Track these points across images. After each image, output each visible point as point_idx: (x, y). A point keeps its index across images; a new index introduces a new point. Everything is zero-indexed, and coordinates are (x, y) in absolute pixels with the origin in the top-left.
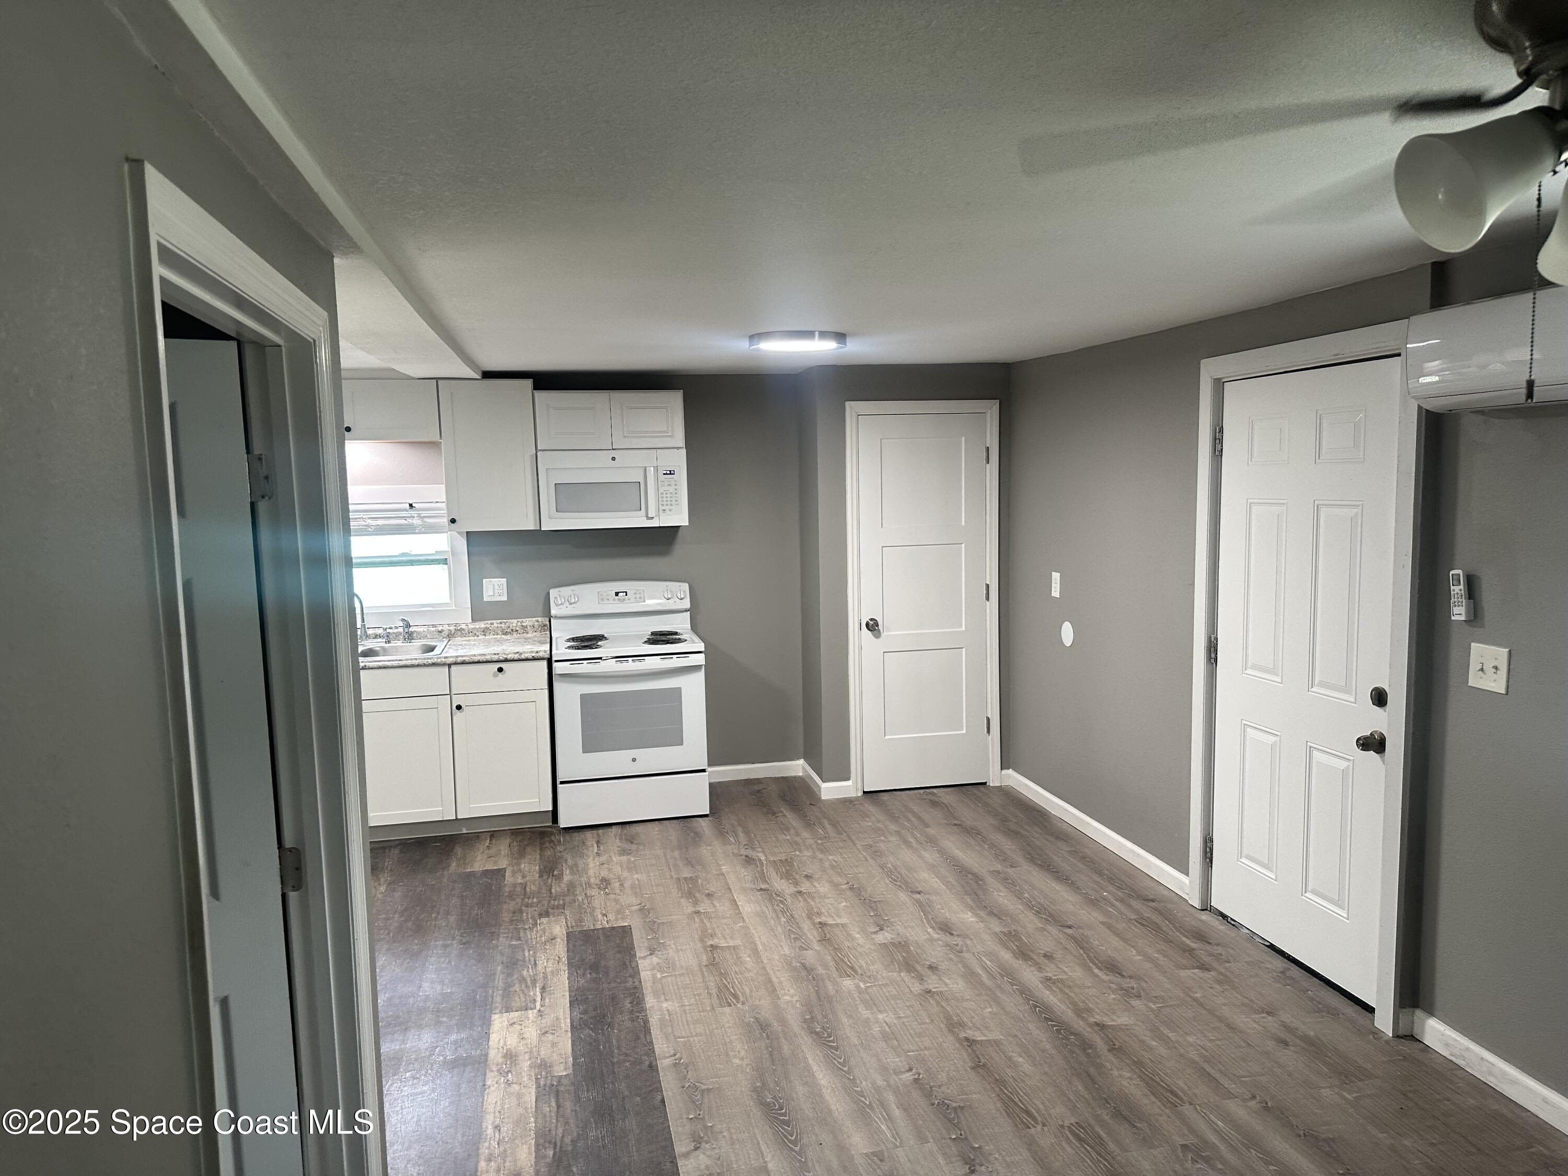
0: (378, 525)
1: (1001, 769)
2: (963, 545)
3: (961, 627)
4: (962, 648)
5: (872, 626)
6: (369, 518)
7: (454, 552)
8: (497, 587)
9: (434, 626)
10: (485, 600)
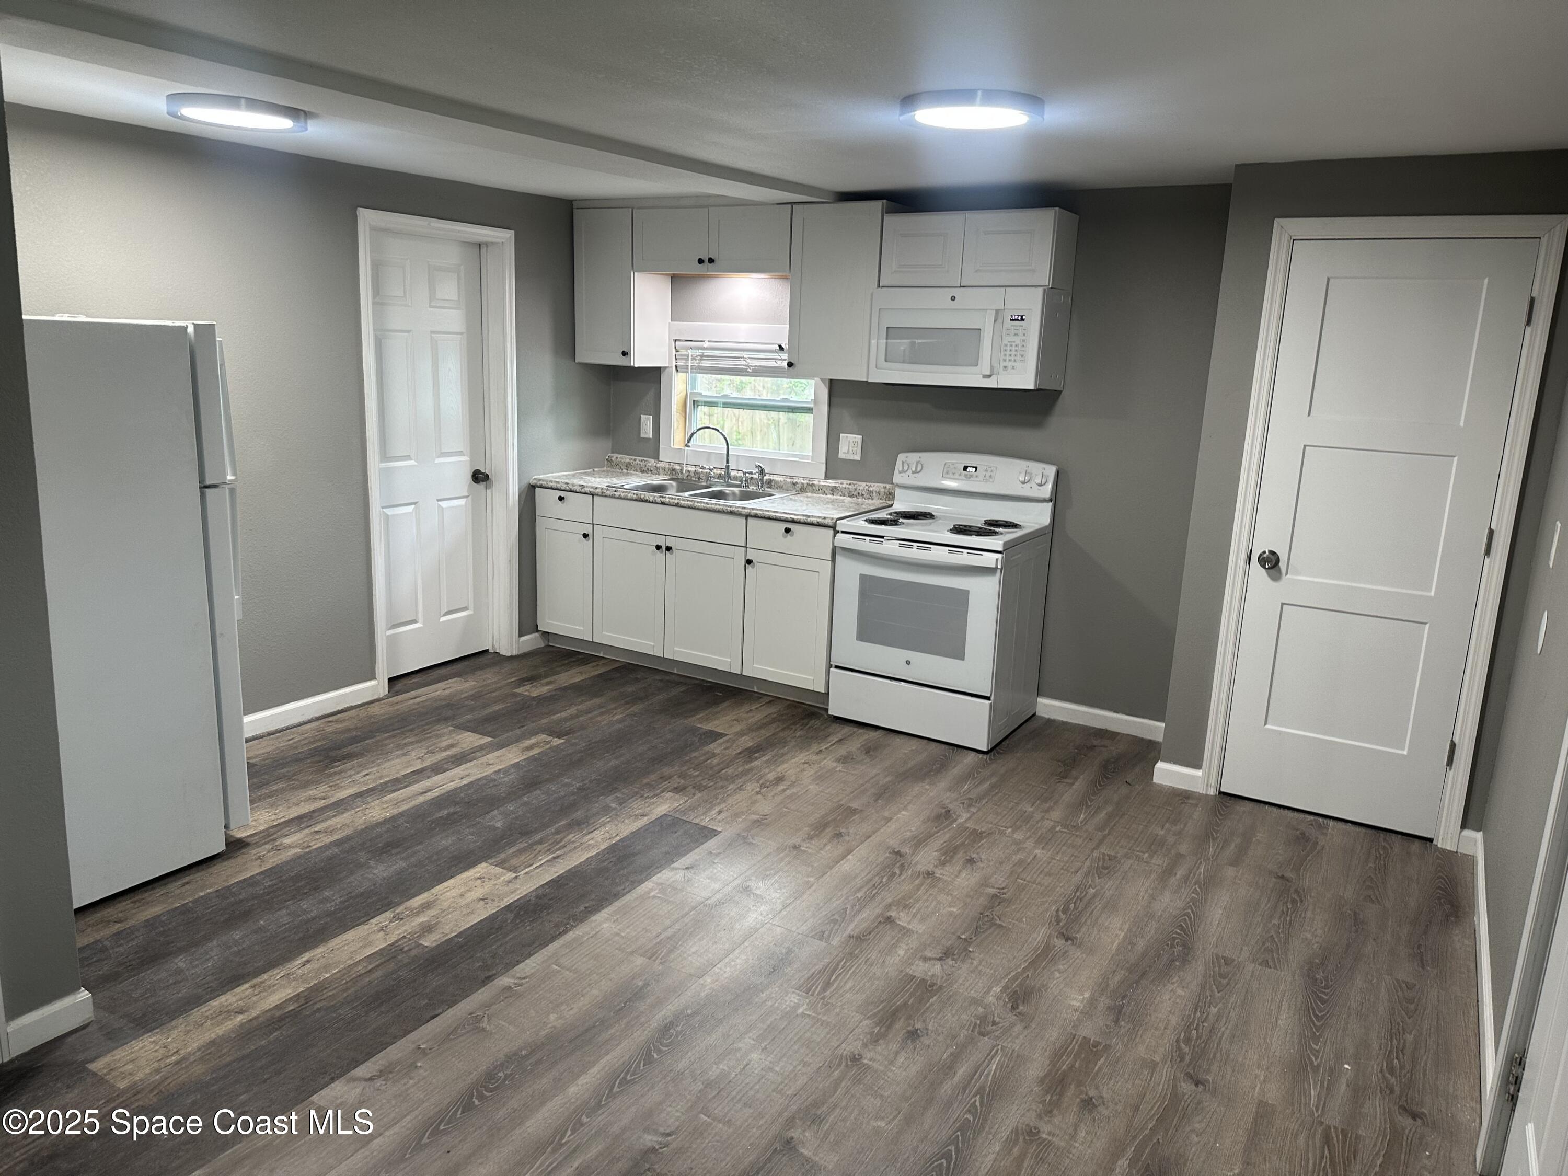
0: (756, 366)
1: (1464, 826)
2: (1456, 459)
3: (1430, 590)
4: (1426, 624)
5: (1271, 562)
6: (750, 358)
7: (815, 401)
8: (852, 444)
9: (791, 477)
10: (841, 455)
